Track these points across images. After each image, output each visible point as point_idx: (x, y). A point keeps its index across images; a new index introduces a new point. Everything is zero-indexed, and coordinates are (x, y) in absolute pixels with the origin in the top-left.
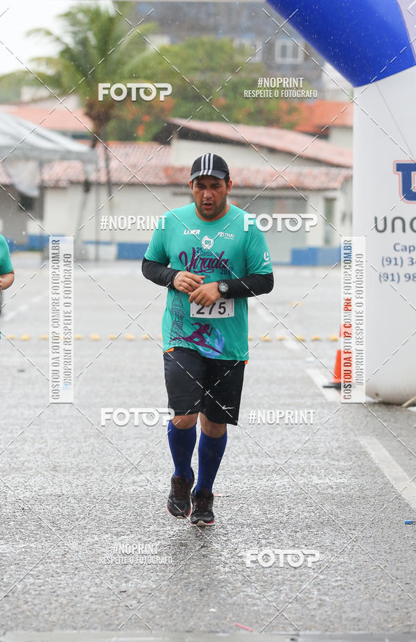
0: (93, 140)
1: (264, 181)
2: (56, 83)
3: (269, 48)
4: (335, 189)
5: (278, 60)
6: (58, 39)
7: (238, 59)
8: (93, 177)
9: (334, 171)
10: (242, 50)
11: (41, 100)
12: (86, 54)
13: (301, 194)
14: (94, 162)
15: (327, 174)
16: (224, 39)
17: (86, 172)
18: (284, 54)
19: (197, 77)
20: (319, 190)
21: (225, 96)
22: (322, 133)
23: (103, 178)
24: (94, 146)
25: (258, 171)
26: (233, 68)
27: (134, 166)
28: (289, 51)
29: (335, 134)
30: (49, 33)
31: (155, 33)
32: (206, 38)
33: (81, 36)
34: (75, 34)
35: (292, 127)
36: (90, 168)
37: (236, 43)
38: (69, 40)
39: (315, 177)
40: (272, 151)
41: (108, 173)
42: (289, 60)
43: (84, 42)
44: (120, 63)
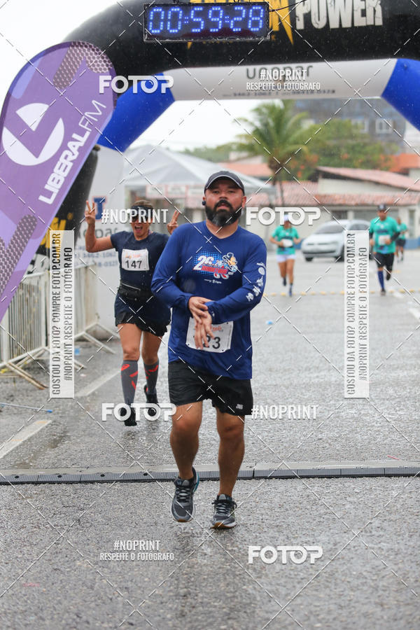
0: (274, 181)
1: (374, 201)
2: (251, 150)
3: (372, 125)
4: (414, 205)
5: (378, 131)
6: (251, 124)
7: (355, 131)
8: (274, 202)
9: (414, 194)
10: (356, 126)
11: (244, 158)
12: (268, 132)
13: (395, 208)
14: (274, 193)
15: (410, 196)
16: (346, 120)
17: (270, 200)
18: (381, 128)
19: (331, 143)
20: (405, 205)
21: (348, 153)
22: (405, 172)
23: (280, 202)
24: (274, 184)
25: (369, 196)
26: (352, 137)
27: (297, 195)
28: (384, 126)
29: (412, 173)
30: (246, 120)
31: (307, 118)
32: (336, 120)
33: (265, 121)
34: (261, 120)
35: (387, 169)
36: (272, 197)
37: (353, 122)
38: (258, 124)
39: (402, 198)
40: (377, 183)
41: (283, 198)
42: (384, 131)
43: (266, 125)
44: (288, 136)
